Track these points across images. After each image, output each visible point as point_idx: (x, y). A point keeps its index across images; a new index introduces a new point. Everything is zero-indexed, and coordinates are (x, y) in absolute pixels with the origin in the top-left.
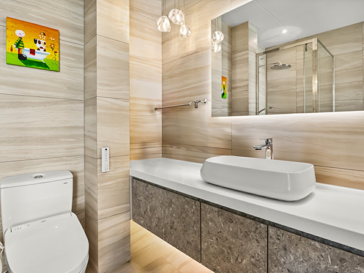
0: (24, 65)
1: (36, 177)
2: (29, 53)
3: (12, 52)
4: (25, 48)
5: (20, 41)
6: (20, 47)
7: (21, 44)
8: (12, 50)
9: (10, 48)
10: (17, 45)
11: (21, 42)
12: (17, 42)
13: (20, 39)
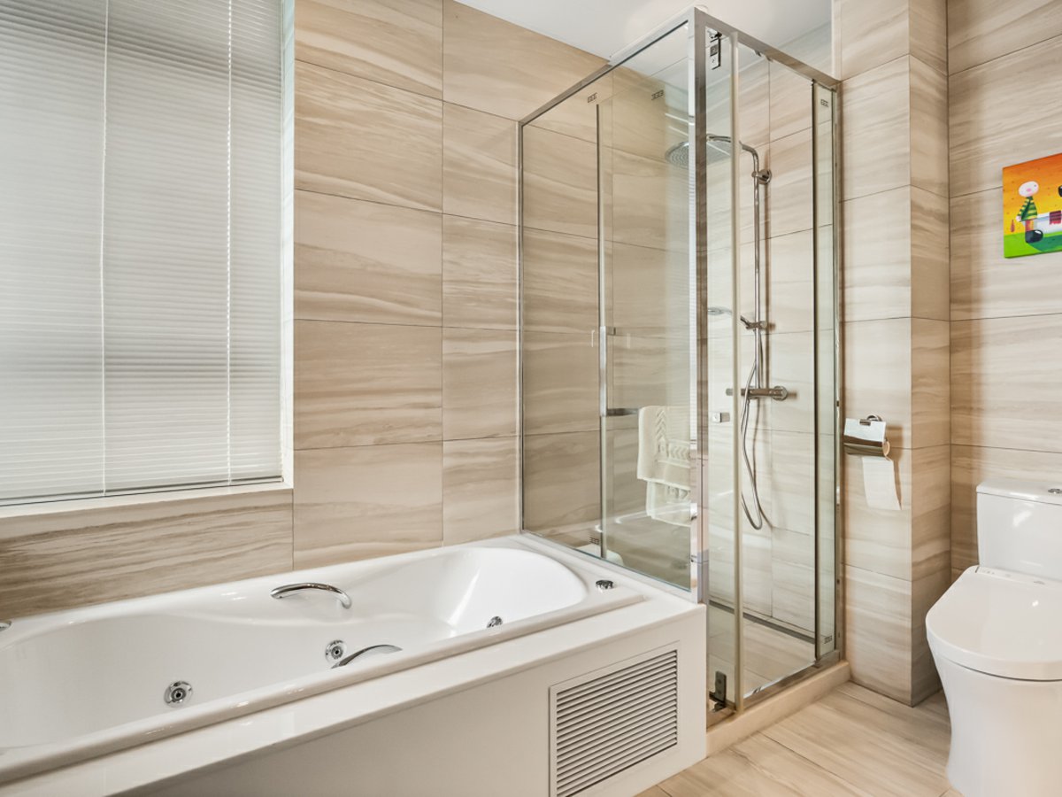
0: (1038, 251)
1: (1051, 491)
2: (1048, 222)
3: (1015, 233)
4: (1039, 216)
5: (1029, 204)
6: (1030, 218)
7: (1032, 209)
8: (1013, 230)
9: (1009, 226)
10: (1024, 216)
11: (1031, 206)
12: (1023, 208)
13: (1028, 200)
